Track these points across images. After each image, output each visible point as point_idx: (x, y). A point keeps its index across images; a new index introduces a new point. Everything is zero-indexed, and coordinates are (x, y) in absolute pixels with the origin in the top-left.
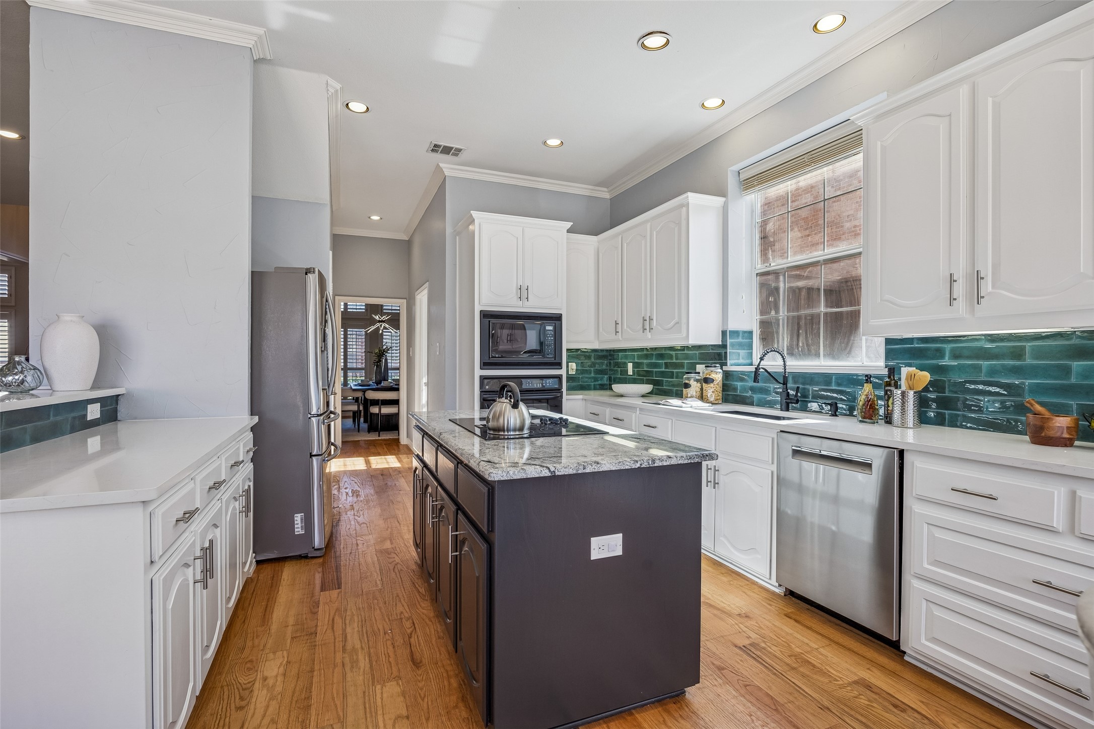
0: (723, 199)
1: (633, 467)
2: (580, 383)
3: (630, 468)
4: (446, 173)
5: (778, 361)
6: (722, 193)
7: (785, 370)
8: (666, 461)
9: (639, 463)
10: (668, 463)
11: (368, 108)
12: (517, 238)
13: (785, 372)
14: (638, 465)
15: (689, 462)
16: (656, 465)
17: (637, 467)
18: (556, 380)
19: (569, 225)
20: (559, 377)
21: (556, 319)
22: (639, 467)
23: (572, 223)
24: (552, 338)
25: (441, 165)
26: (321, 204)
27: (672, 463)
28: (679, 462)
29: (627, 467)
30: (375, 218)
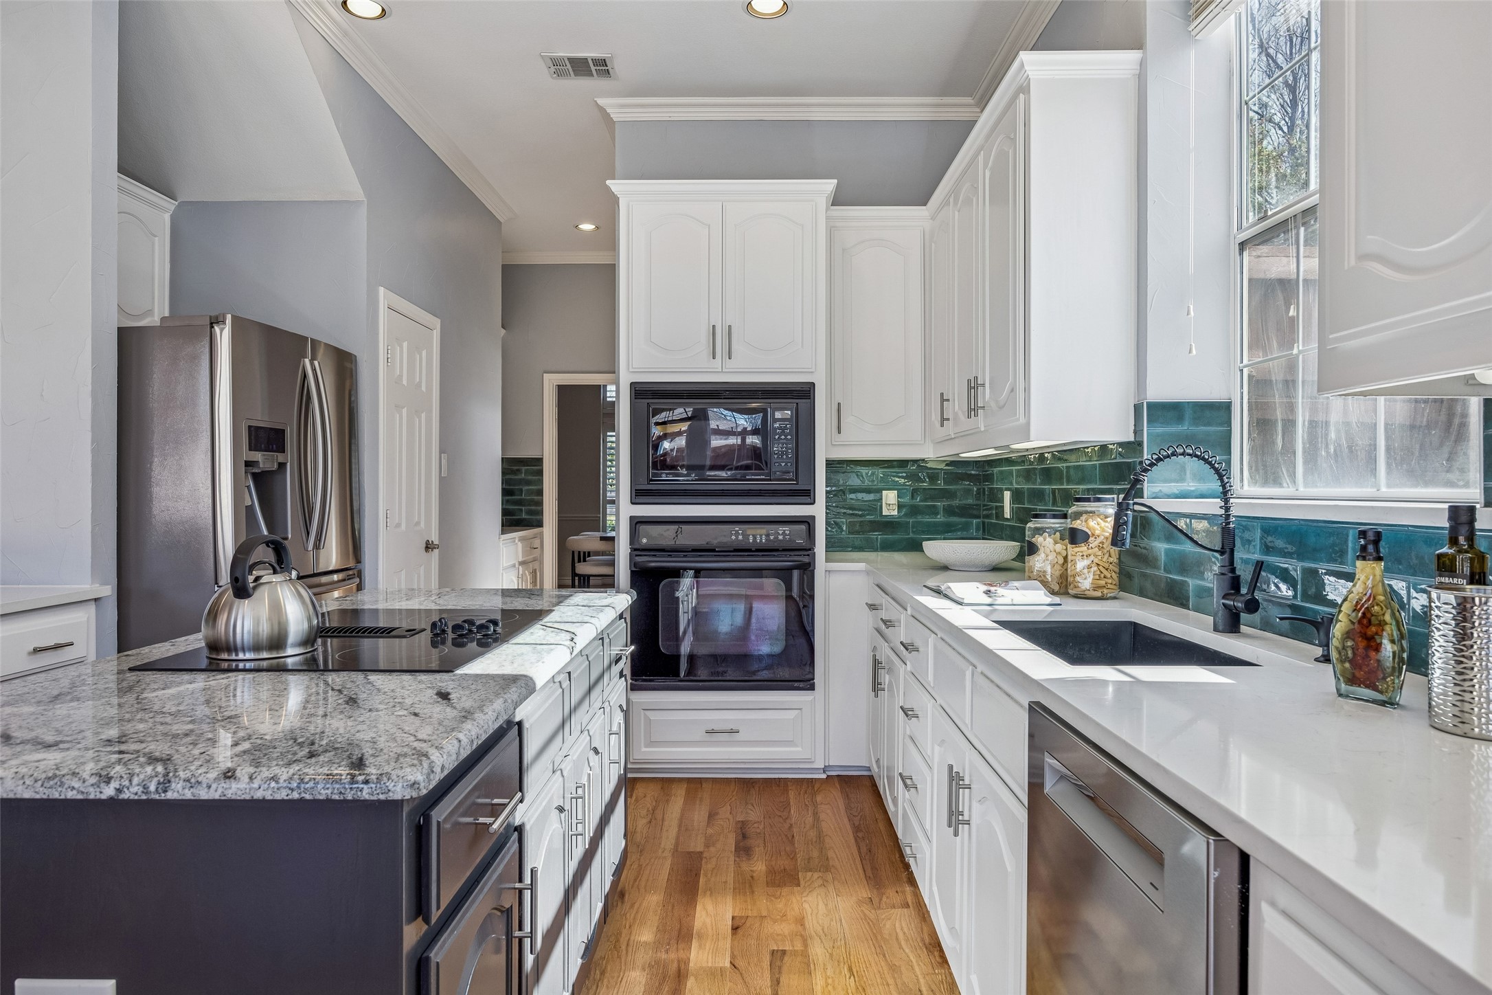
0: (1133, 56)
1: (92, 797)
2: (911, 535)
3: (80, 797)
4: (615, 117)
5: (1285, 485)
6: (1137, 44)
7: (1227, 509)
8: (209, 787)
9: (114, 784)
10: (214, 794)
11: (383, 10)
12: (709, 226)
13: (1228, 516)
14: (109, 791)
15: (295, 795)
16: (170, 795)
17: (103, 797)
18: (803, 527)
19: (830, 185)
20: (809, 522)
21: (802, 394)
22: (111, 799)
23: (836, 181)
24: (789, 437)
25: (601, 101)
26: (353, 202)
27: (230, 795)
28: (259, 795)
29: (71, 795)
30: (587, 227)
